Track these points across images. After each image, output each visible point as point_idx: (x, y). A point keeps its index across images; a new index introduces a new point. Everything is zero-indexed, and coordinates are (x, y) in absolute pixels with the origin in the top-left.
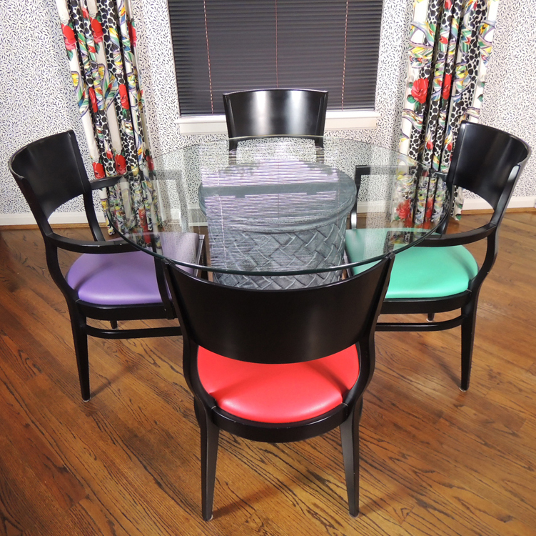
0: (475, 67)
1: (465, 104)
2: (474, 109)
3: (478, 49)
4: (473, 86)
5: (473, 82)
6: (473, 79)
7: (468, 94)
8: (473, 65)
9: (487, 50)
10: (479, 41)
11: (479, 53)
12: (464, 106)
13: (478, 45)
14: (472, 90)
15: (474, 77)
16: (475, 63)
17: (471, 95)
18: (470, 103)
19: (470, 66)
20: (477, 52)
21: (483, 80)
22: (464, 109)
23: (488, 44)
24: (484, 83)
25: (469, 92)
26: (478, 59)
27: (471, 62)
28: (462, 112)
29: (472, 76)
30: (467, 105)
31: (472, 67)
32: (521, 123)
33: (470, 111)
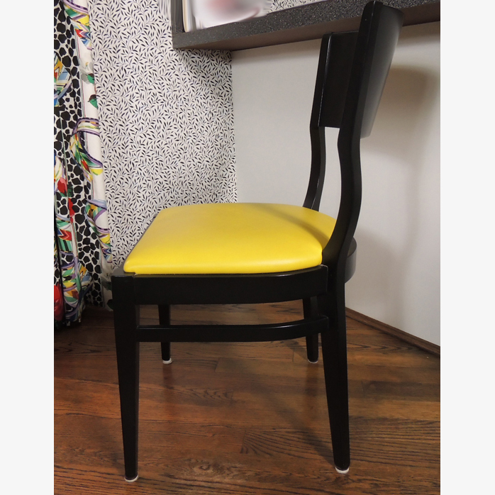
0: (71, 52)
1: (72, 115)
2: (88, 120)
3: (69, 22)
4: (75, 83)
5: (75, 77)
6: (74, 72)
7: (72, 99)
8: (67, 50)
9: (84, 20)
10: (66, 8)
11: (72, 27)
12: (72, 119)
13: (66, 15)
14: (76, 90)
15: (75, 69)
16: (70, 46)
17: (78, 99)
18: (80, 112)
19: (62, 51)
20: (68, 27)
21: (89, 71)
22: (72, 125)
23: (82, 12)
24: (92, 75)
25: (73, 95)
26: (73, 37)
27: (63, 45)
28: (71, 130)
29: (71, 68)
30: (75, 118)
31: (67, 54)
32: (166, 148)
33: (83, 126)
